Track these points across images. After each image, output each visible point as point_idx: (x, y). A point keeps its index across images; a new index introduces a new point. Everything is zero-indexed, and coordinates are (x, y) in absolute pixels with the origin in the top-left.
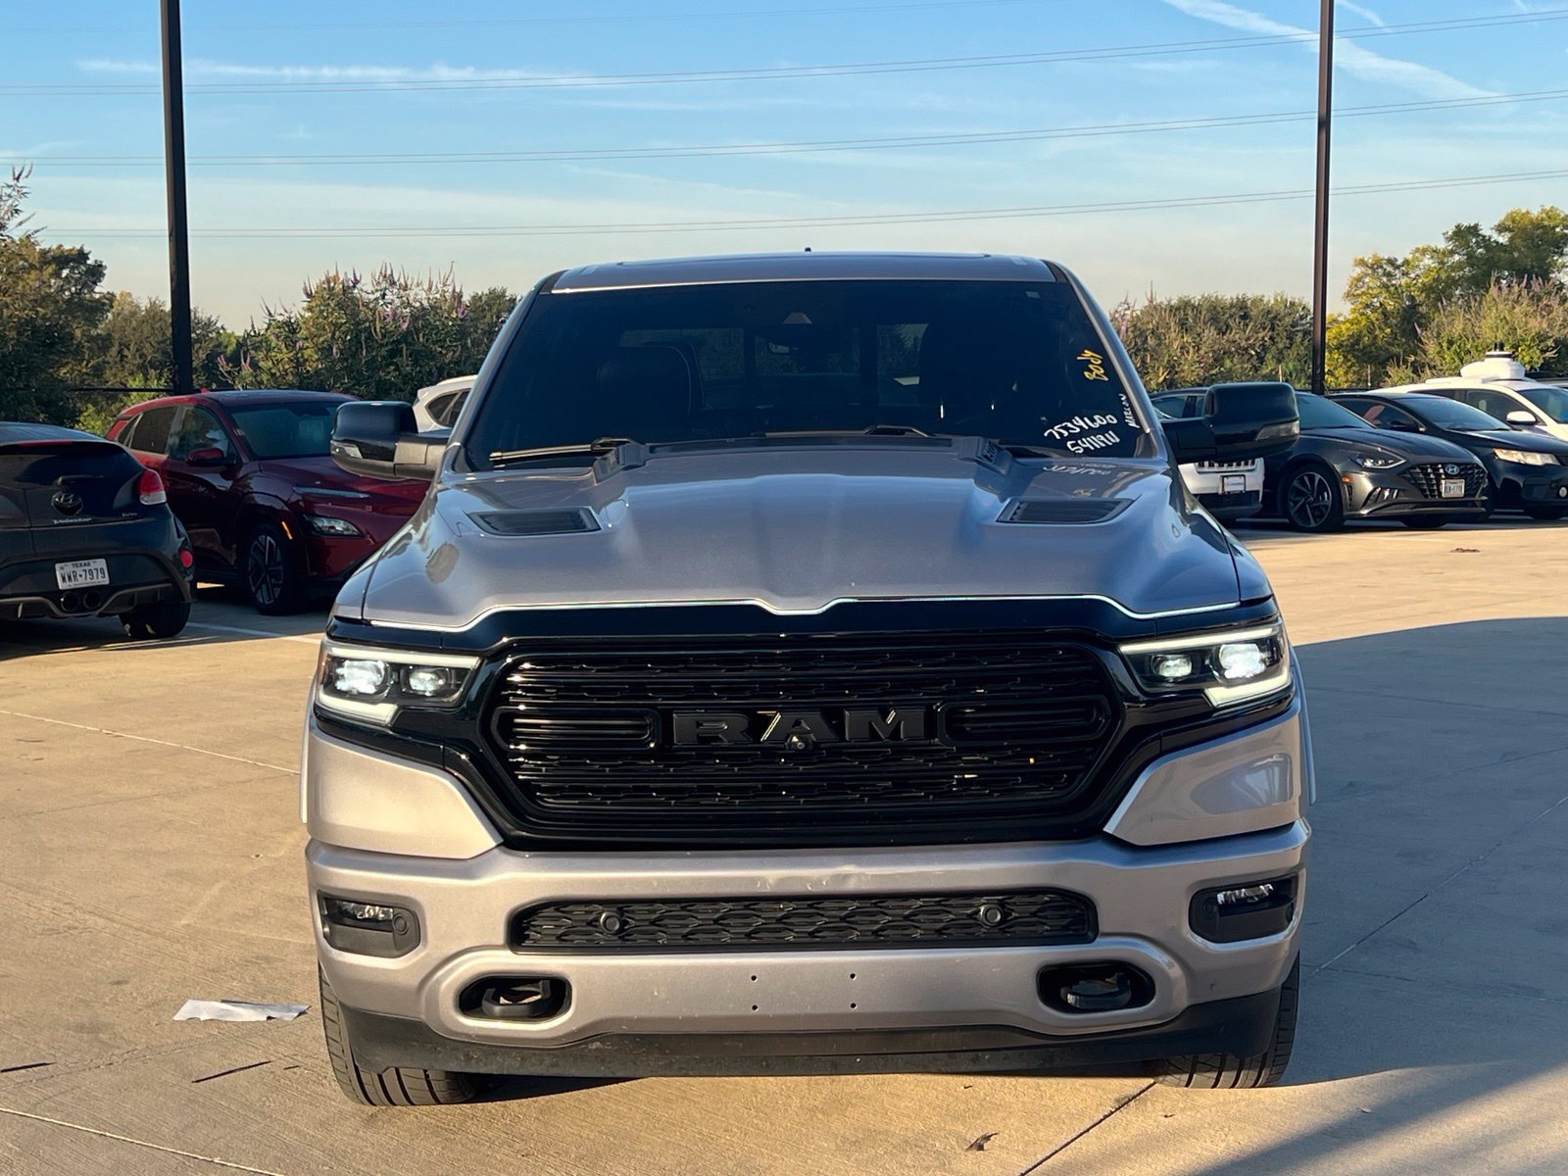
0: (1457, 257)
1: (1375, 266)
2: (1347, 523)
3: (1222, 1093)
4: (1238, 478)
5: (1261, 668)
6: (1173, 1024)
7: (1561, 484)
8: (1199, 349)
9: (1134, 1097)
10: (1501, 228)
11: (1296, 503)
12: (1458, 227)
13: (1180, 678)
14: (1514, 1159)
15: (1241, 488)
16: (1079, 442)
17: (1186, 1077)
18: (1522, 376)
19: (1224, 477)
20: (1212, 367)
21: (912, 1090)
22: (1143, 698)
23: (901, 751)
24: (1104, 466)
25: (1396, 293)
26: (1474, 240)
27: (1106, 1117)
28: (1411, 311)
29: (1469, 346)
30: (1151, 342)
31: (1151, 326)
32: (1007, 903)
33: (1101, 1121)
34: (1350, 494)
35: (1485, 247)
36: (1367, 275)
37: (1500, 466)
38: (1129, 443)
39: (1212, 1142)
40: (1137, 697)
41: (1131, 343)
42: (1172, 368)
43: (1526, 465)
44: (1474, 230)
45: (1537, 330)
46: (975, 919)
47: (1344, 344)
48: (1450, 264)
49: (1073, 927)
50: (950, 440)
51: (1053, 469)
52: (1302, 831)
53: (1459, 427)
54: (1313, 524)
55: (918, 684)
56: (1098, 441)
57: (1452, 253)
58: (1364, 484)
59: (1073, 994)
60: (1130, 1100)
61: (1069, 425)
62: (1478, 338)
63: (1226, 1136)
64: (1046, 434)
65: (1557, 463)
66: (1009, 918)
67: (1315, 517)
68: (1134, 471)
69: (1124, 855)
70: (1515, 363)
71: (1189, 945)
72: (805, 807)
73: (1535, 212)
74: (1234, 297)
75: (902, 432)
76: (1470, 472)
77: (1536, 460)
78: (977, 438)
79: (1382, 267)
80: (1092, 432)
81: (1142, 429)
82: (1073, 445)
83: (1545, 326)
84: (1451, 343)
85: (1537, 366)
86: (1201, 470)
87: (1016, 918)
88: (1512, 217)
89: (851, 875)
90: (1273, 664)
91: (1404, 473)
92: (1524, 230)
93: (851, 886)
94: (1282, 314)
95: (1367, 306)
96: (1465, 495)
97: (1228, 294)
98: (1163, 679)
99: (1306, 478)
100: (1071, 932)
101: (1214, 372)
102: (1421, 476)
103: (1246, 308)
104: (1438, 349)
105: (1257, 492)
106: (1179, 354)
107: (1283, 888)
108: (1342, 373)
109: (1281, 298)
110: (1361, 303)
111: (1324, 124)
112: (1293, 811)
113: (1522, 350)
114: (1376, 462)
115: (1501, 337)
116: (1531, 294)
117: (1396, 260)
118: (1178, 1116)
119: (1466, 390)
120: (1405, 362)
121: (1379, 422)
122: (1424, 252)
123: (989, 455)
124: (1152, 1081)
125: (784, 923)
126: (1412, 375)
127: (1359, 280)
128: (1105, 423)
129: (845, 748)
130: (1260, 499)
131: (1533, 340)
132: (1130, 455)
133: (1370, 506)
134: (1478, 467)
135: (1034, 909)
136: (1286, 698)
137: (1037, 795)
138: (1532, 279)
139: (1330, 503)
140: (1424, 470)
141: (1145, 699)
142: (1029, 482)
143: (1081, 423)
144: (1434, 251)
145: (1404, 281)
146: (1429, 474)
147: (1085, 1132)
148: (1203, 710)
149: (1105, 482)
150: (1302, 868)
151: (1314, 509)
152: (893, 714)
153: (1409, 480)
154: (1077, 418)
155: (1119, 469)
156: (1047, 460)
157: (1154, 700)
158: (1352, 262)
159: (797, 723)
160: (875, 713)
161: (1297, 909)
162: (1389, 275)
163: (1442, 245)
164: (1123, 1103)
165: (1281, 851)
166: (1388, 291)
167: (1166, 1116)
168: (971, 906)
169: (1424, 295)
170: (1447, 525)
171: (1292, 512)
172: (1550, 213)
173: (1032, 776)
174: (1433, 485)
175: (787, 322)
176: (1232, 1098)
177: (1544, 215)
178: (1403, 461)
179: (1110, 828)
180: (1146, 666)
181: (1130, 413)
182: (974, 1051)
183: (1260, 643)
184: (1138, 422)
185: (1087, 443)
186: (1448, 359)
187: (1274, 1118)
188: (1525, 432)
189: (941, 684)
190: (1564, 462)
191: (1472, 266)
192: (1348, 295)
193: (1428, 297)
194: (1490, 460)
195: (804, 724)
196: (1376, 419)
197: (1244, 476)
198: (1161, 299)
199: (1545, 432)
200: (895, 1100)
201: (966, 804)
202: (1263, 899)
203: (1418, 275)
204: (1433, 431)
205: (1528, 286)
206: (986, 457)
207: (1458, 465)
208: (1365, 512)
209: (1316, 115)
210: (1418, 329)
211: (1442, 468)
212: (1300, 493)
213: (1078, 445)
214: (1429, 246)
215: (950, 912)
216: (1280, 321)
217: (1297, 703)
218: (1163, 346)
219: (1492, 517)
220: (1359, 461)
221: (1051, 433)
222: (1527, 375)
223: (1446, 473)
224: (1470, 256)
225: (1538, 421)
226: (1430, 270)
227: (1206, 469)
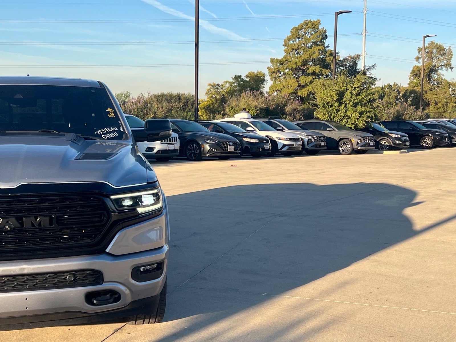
0: (235, 84)
1: (213, 86)
2: (203, 158)
3: (146, 326)
4: (172, 145)
5: (153, 202)
6: (126, 307)
7: (260, 148)
8: (163, 108)
9: (120, 329)
10: (247, 77)
11: (189, 152)
12: (235, 76)
13: (128, 205)
14: (225, 339)
15: (173, 148)
16: (106, 135)
17: (134, 322)
18: (250, 118)
19: (168, 145)
20: (167, 113)
21: (52, 331)
22: (117, 212)
23: (42, 230)
24: (113, 143)
25: (219, 93)
26: (240, 80)
27: (110, 335)
28: (223, 99)
29: (237, 109)
30: (149, 105)
31: (149, 101)
32: (76, 274)
33: (109, 337)
34: (204, 150)
35: (243, 82)
36: (211, 88)
37: (244, 142)
38: (121, 136)
39: (141, 340)
40: (115, 211)
41: (143, 105)
42: (155, 113)
43: (251, 142)
44: (240, 77)
45: (255, 105)
46: (66, 280)
47: (205, 107)
48: (233, 86)
49: (96, 280)
50: (65, 134)
51: (98, 143)
52: (166, 248)
53: (234, 131)
54: (193, 159)
55: (47, 209)
56: (112, 135)
57: (234, 83)
58: (207, 147)
59: (96, 300)
60: (118, 330)
61: (103, 130)
62: (240, 107)
63: (145, 338)
64: (96, 133)
65: (259, 142)
66: (76, 279)
67: (194, 157)
68: (123, 144)
69: (112, 258)
70: (248, 114)
71: (131, 283)
72: (11, 248)
73: (256, 72)
74: (177, 93)
75: (50, 132)
76: (236, 144)
77: (253, 141)
78: (73, 134)
79: (215, 86)
80: (110, 132)
81: (125, 132)
82: (104, 136)
83: (257, 104)
84: (232, 108)
85: (255, 115)
86: (162, 143)
87: (78, 278)
88: (250, 73)
89: (26, 268)
90: (157, 201)
91: (218, 144)
92: (253, 77)
93: (26, 272)
94: (190, 99)
95: (211, 97)
96: (235, 150)
97: (175, 92)
98: (124, 206)
99: (192, 146)
100: (96, 282)
101: (167, 115)
102: (223, 145)
103: (180, 96)
104: (229, 110)
105: (178, 149)
106: (157, 109)
107: (160, 265)
108: (205, 116)
109: (190, 94)
110: (210, 96)
111: (197, 45)
112: (163, 242)
113: (251, 110)
114: (210, 141)
115: (245, 107)
116: (254, 95)
117: (219, 84)
118: (132, 334)
119: (235, 121)
120: (220, 113)
121: (212, 130)
122: (227, 82)
123: (75, 139)
124: (125, 323)
125: (5, 284)
126: (222, 117)
127: (209, 89)
128: (114, 130)
129: (23, 229)
130: (179, 151)
131: (254, 107)
132: (121, 139)
133: (209, 154)
134: (238, 143)
135: (84, 275)
136: (161, 210)
137: (85, 241)
138: (254, 91)
139: (198, 153)
140: (223, 143)
141: (118, 212)
142: (87, 147)
143: (107, 130)
144: (230, 82)
145: (221, 90)
146: (225, 145)
147: (103, 340)
148: (136, 214)
149: (114, 148)
150: (165, 259)
151: (193, 154)
152: (39, 218)
153: (219, 146)
154: (105, 128)
155: (118, 144)
156: (96, 141)
157: (121, 212)
158: (207, 85)
159: (8, 222)
160: (33, 219)
161: (164, 272)
162: (217, 88)
163: (231, 80)
164: (116, 331)
165: (159, 254)
166: (217, 93)
167: (128, 334)
168: (65, 276)
169: (227, 94)
170: (230, 159)
171: (188, 155)
172: (260, 73)
173: (84, 236)
174: (226, 148)
175: (15, 97)
176: (148, 327)
177: (258, 73)
178: (218, 141)
179: (107, 250)
180: (118, 202)
181: (122, 127)
182: (67, 319)
183: (153, 195)
184: (124, 129)
185: (108, 136)
186: (232, 112)
187: (159, 332)
188: (251, 133)
189: (55, 209)
190: (261, 141)
191: (239, 86)
192: (206, 94)
193: (228, 95)
194: (241, 141)
195: (10, 222)
196: (212, 129)
197: (174, 145)
198: (153, 93)
199: (257, 133)
200: (46, 335)
201: (63, 245)
202: (155, 268)
203: (225, 89)
204: (226, 132)
205: (253, 93)
206: (74, 140)
207: (233, 142)
208: (207, 155)
209: (195, 42)
210: (224, 104)
211: (228, 143)
212: (190, 150)
213: (105, 136)
214: (228, 81)
215: (57, 278)
216: (189, 100)
217: (164, 212)
218: (152, 107)
219: (242, 156)
220: (206, 141)
221: (97, 133)
222: (252, 117)
223: (229, 144)
224: (239, 84)
225: (254, 130)
226: (228, 87)
227: (163, 143)
